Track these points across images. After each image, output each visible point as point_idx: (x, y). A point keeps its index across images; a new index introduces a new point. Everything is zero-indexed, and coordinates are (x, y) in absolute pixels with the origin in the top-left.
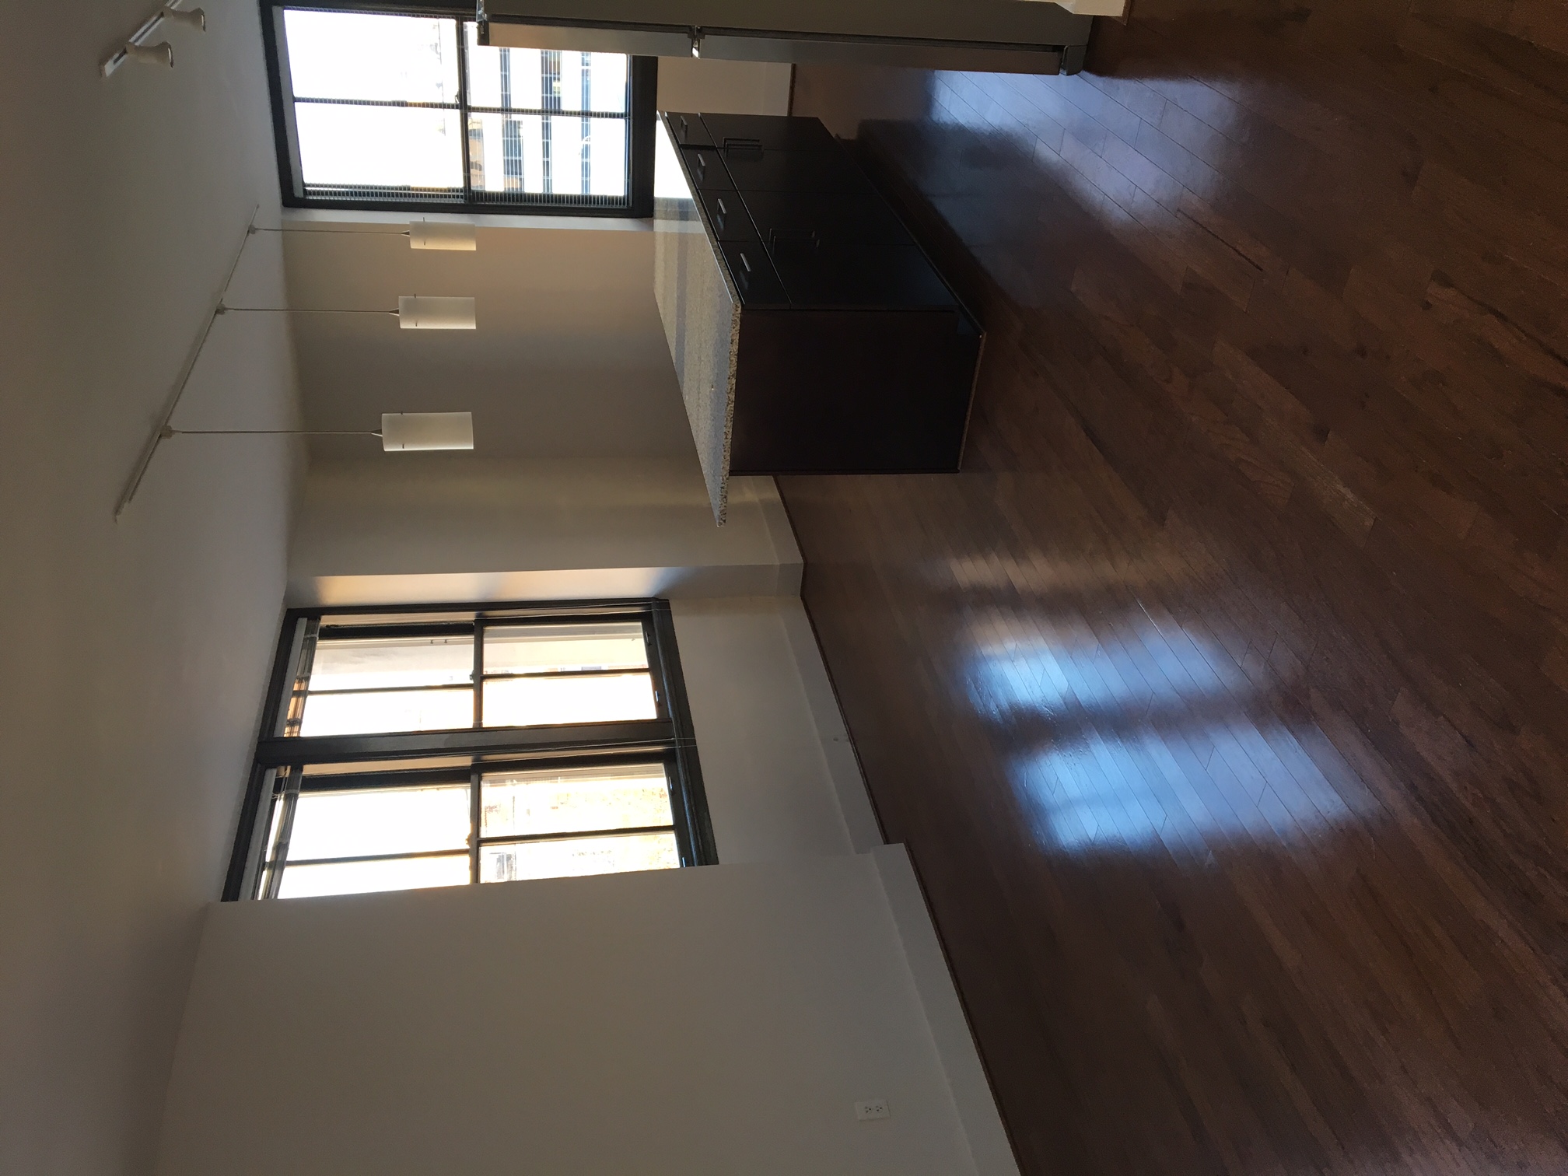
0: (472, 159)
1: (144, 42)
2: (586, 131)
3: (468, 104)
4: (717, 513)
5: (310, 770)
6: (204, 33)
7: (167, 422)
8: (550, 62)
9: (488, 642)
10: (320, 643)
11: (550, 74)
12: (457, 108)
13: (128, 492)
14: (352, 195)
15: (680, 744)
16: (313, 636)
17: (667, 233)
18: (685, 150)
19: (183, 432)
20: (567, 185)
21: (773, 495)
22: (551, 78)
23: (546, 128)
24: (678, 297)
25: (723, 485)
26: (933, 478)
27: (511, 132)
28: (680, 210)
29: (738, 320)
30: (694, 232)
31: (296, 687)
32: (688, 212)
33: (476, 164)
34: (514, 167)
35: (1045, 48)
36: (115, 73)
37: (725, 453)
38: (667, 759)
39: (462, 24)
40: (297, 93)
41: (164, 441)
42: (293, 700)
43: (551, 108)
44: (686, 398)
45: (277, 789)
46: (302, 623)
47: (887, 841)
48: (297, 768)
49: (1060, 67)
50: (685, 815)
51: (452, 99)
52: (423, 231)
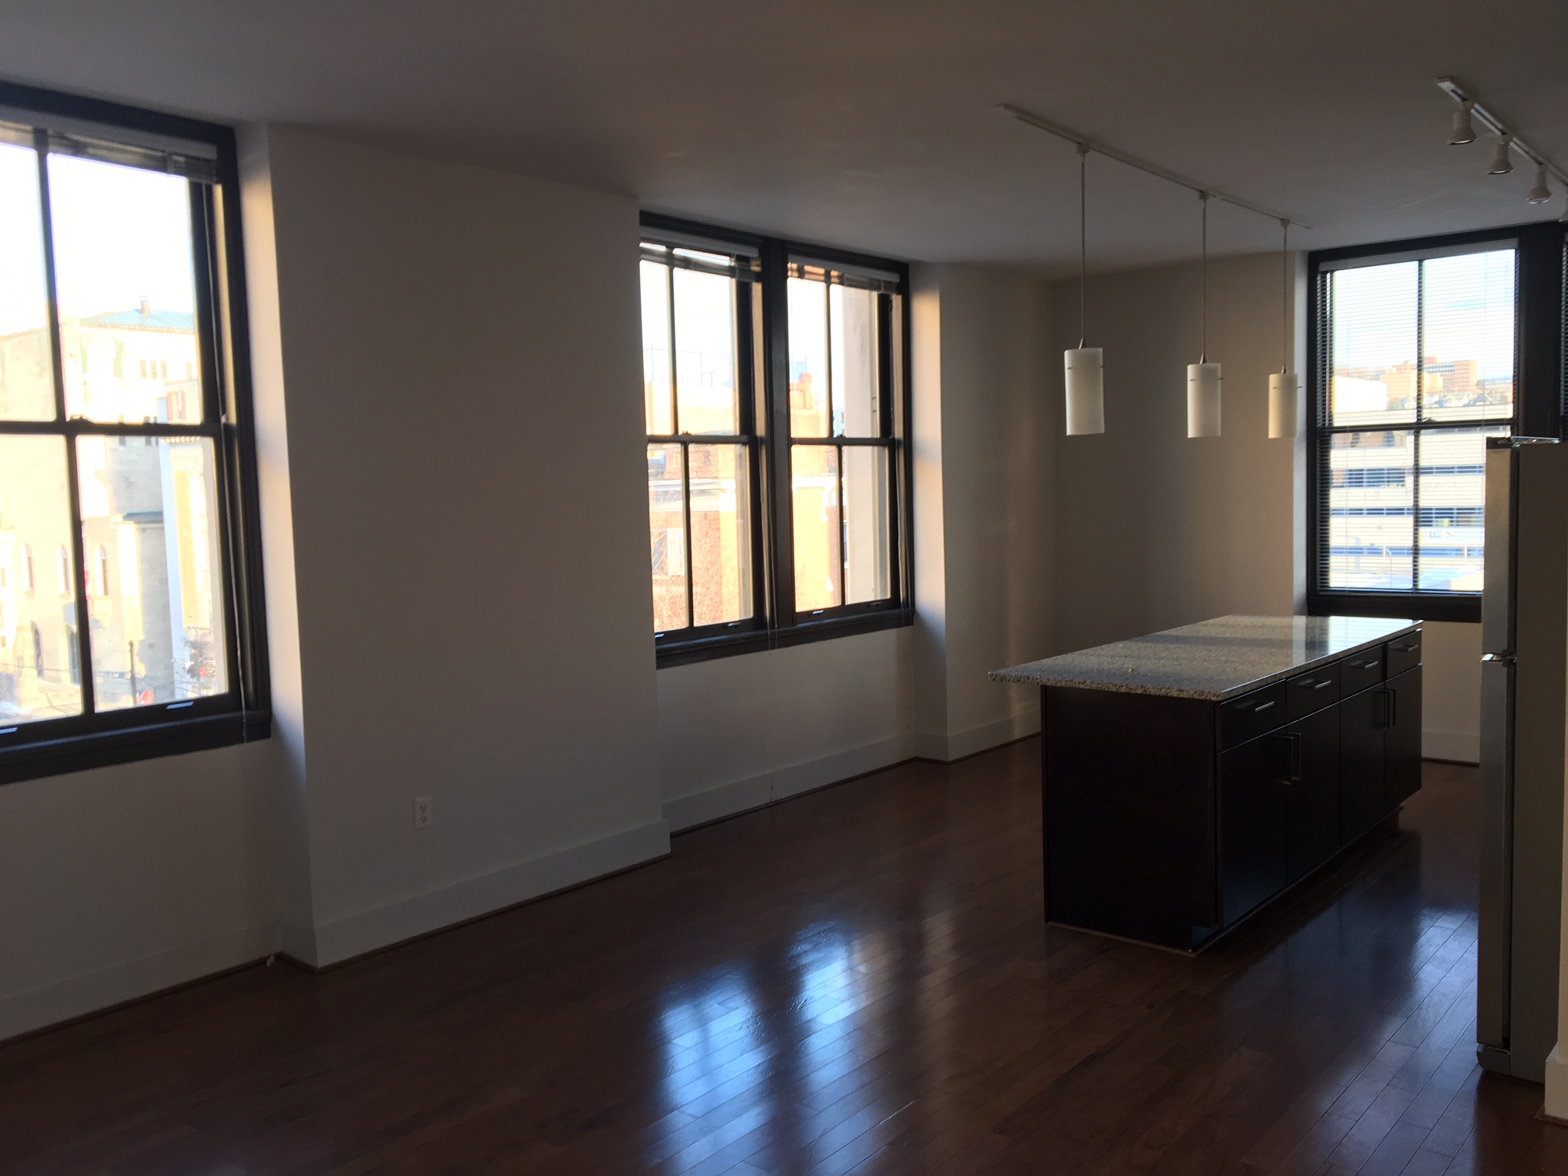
0: (1362, 434)
1: (1476, 118)
2: (1396, 551)
3: (1422, 432)
4: (1003, 672)
5: (757, 289)
6: (1487, 172)
7: (1094, 149)
8: (1469, 517)
9: (873, 451)
10: (875, 294)
11: (1456, 515)
12: (1418, 420)
13: (1026, 115)
14: (1323, 318)
15: (771, 634)
16: (883, 288)
17: (1292, 629)
18: (1381, 648)
19: (1083, 164)
20: (1339, 531)
21: (1018, 733)
22: (1452, 517)
23: (1398, 511)
24: (1225, 639)
25: (1031, 678)
26: (1039, 895)
27: (1393, 476)
28: (1316, 642)
29: (1203, 697)
30: (1294, 656)
31: (834, 273)
32: (1315, 649)
33: (1358, 439)
34: (1356, 478)
35: (1507, 1028)
36: (1442, 92)
37: (1064, 682)
38: (757, 621)
39: (1508, 424)
40: (1427, 263)
41: (1074, 146)
42: (822, 271)
43: (1421, 516)
44: (1120, 644)
45: (740, 259)
46: (894, 278)
47: (673, 836)
48: (758, 277)
49: (1486, 1045)
50: (704, 638)
51: (1426, 415)
52: (1288, 386)
